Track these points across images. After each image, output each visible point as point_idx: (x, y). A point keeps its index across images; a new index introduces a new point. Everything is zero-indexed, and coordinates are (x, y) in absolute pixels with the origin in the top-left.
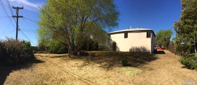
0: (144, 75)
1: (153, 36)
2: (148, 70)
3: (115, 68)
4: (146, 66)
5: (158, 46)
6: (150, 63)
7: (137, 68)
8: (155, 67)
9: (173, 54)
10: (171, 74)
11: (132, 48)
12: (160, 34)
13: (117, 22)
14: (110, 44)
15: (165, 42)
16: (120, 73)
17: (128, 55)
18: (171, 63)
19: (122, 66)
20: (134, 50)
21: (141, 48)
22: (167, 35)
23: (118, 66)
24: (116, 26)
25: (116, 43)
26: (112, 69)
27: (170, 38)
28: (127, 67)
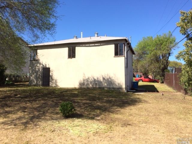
0: (111, 135)
1: (129, 52)
2: (120, 125)
3: (43, 124)
4: (116, 116)
5: (140, 74)
6: (122, 110)
7: (94, 121)
8: (135, 120)
9: (179, 93)
10: (176, 138)
11: (84, 80)
12: (144, 47)
13: (52, 21)
14: (34, 71)
15: (157, 65)
16: (54, 133)
17: (76, 96)
18: (175, 113)
19: (60, 118)
20: (88, 84)
21: (104, 79)
22: (160, 49)
23: (52, 119)
24: (49, 29)
25: (49, 68)
26: (36, 125)
27: (169, 54)
28: (71, 119)
